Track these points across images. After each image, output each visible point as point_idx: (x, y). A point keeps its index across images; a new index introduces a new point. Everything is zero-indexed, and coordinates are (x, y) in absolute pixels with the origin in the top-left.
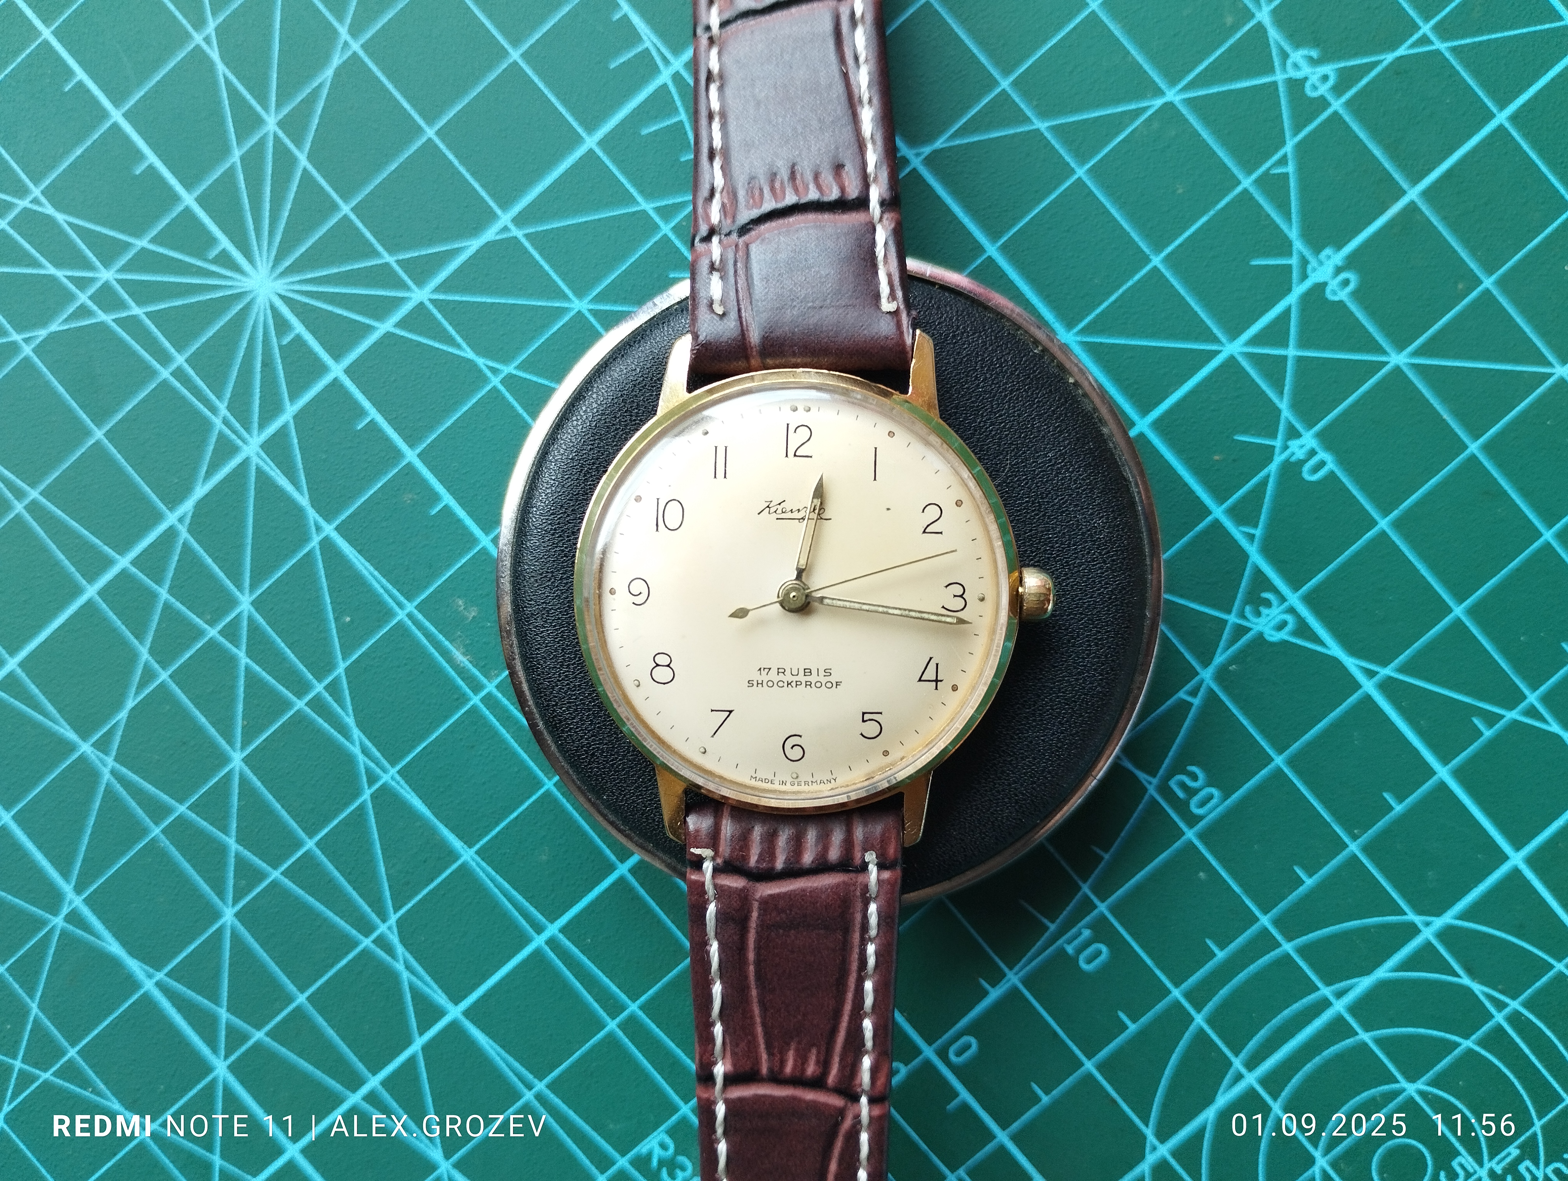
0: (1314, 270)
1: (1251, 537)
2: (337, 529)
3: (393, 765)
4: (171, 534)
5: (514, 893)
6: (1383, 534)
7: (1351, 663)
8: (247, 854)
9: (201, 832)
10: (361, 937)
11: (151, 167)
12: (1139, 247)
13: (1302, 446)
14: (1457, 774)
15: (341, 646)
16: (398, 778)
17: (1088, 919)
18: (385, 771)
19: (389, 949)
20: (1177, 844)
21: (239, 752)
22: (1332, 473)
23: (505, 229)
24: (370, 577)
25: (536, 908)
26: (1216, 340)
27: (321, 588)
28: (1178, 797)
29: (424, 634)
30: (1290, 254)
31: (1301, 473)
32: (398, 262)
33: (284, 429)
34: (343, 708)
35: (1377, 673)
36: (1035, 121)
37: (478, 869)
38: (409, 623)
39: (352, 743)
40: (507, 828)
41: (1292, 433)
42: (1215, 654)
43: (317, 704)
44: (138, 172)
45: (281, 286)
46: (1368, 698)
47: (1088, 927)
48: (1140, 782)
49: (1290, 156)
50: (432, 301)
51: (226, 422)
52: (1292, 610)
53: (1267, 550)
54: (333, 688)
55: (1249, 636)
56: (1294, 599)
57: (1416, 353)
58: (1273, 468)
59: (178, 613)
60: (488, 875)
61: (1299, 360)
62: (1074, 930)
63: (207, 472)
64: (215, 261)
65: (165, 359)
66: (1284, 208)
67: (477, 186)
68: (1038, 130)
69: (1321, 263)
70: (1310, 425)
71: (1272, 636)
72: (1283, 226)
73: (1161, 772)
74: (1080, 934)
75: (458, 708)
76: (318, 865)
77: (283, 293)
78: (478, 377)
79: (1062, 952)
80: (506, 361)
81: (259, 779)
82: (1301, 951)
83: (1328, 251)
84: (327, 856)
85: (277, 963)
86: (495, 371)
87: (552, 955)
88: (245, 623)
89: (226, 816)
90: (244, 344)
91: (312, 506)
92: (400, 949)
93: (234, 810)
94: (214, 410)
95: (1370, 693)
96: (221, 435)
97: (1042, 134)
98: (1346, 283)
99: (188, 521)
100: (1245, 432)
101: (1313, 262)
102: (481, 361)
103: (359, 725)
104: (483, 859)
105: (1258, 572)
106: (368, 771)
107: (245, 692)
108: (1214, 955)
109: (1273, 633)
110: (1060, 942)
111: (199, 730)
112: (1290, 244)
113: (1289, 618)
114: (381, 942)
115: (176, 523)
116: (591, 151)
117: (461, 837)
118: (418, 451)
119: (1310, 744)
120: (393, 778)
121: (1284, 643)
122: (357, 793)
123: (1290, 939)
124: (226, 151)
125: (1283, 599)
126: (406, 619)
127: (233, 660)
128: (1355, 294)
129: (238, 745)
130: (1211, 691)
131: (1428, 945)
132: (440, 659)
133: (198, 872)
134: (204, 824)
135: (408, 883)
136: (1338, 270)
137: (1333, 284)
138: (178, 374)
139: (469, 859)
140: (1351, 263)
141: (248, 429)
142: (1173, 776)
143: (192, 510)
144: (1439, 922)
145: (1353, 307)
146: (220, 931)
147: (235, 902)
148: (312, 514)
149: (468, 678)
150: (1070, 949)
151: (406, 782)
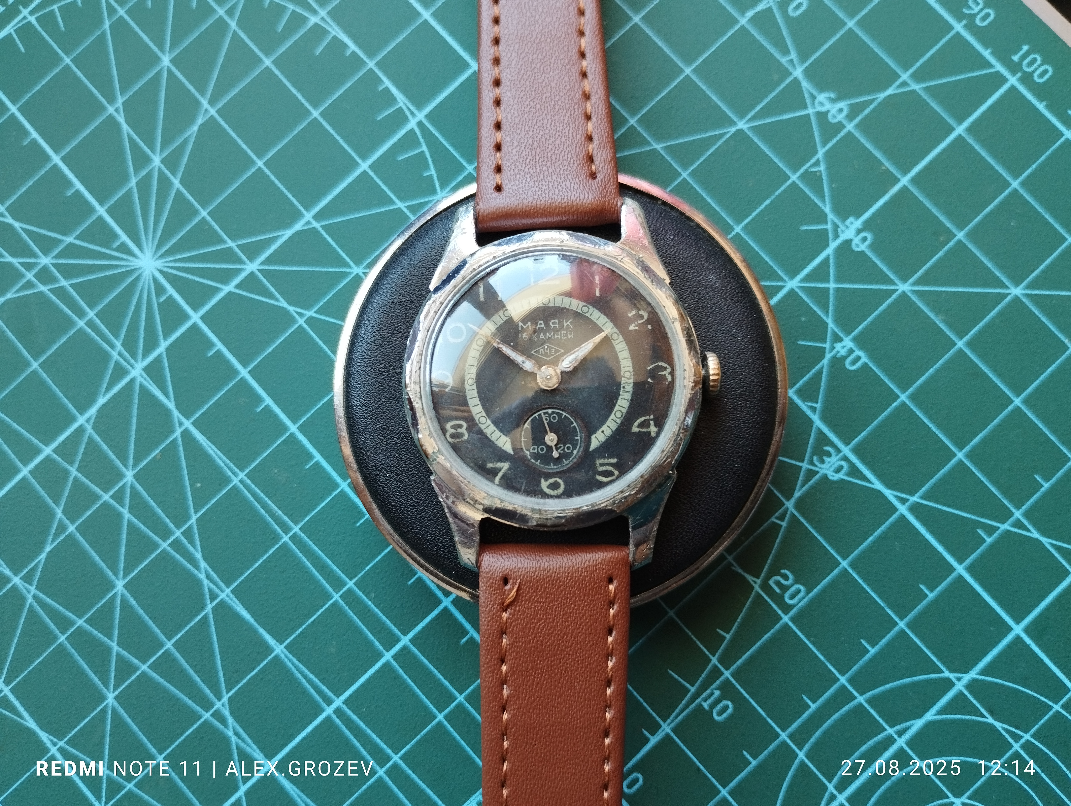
0: (843, 231)
1: (814, 409)
2: (193, 423)
3: (228, 586)
4: (81, 430)
5: (311, 676)
6: (904, 404)
7: (889, 494)
8: (124, 653)
9: (94, 638)
10: (203, 712)
11: (78, 192)
12: (726, 221)
13: (844, 347)
14: (970, 569)
15: (194, 504)
16: (231, 595)
17: (717, 683)
18: (222, 591)
19: (222, 720)
20: (777, 627)
21: (121, 579)
22: (866, 364)
23: (308, 223)
24: (214, 455)
25: (327, 687)
26: (781, 279)
27: (181, 464)
28: (776, 592)
29: (251, 494)
30: (826, 222)
31: (844, 365)
32: (237, 246)
33: (159, 357)
34: (194, 547)
35: (908, 500)
36: (654, 144)
37: (286, 660)
38: (241, 486)
39: (200, 572)
40: (306, 629)
41: (837, 339)
42: (795, 490)
43: (176, 545)
44: (69, 194)
45: (160, 264)
46: (903, 518)
47: (718, 688)
48: (749, 583)
49: (821, 160)
50: (260, 270)
51: (120, 354)
52: (845, 459)
53: (825, 418)
54: (188, 534)
55: (817, 477)
56: (846, 451)
57: (915, 284)
58: (825, 362)
59: (82, 484)
60: (293, 664)
61: (838, 290)
62: (708, 691)
63: (107, 388)
64: (117, 250)
65: (81, 314)
66: (820, 192)
67: (290, 196)
68: (656, 149)
69: (847, 227)
70: (848, 333)
71: (832, 476)
72: (820, 204)
73: (763, 575)
74: (712, 694)
75: (274, 544)
76: (174, 659)
77: (162, 268)
78: (289, 319)
79: (700, 706)
80: (308, 308)
81: (134, 599)
82: (869, 701)
83: (851, 219)
84: (180, 653)
85: (143, 733)
86: (301, 315)
87: (338, 721)
88: (128, 490)
89: (111, 627)
90: (134, 302)
91: (177, 408)
92: (230, 720)
93: (117, 622)
94: (112, 346)
95: (904, 514)
96: (117, 364)
97: (658, 152)
98: (865, 239)
99: (92, 421)
100: (804, 340)
101: (842, 227)
102: (291, 309)
103: (205, 558)
104: (289, 652)
105: (820, 433)
106: (211, 591)
107: (127, 537)
108: (810, 707)
109: (834, 474)
110: (699, 700)
111: (95, 565)
112: (825, 215)
113: (844, 463)
114: (218, 715)
115: (85, 423)
116: (364, 172)
117: (274, 637)
118: (249, 368)
119: (864, 552)
120: (227, 596)
121: (842, 481)
122: (203, 607)
123: (861, 694)
124: (125, 179)
125: (839, 451)
126: (239, 484)
127: (119, 516)
128: (871, 247)
129: (121, 575)
130: (793, 516)
131: (961, 694)
132: (262, 510)
133: (90, 667)
134: (96, 633)
135: (237, 671)
136: (859, 231)
137: (856, 241)
138: (90, 324)
139: (280, 652)
140: (867, 226)
141: (135, 358)
142: (772, 577)
143: (96, 414)
144: (967, 678)
145: (870, 255)
146: (105, 709)
147: (115, 688)
148: (176, 414)
149: (280, 523)
150: (706, 705)
151: (237, 598)
